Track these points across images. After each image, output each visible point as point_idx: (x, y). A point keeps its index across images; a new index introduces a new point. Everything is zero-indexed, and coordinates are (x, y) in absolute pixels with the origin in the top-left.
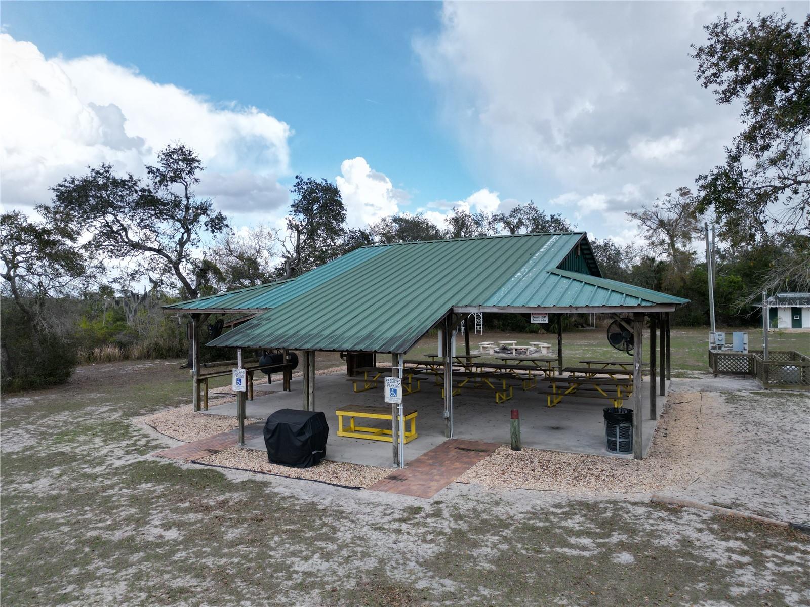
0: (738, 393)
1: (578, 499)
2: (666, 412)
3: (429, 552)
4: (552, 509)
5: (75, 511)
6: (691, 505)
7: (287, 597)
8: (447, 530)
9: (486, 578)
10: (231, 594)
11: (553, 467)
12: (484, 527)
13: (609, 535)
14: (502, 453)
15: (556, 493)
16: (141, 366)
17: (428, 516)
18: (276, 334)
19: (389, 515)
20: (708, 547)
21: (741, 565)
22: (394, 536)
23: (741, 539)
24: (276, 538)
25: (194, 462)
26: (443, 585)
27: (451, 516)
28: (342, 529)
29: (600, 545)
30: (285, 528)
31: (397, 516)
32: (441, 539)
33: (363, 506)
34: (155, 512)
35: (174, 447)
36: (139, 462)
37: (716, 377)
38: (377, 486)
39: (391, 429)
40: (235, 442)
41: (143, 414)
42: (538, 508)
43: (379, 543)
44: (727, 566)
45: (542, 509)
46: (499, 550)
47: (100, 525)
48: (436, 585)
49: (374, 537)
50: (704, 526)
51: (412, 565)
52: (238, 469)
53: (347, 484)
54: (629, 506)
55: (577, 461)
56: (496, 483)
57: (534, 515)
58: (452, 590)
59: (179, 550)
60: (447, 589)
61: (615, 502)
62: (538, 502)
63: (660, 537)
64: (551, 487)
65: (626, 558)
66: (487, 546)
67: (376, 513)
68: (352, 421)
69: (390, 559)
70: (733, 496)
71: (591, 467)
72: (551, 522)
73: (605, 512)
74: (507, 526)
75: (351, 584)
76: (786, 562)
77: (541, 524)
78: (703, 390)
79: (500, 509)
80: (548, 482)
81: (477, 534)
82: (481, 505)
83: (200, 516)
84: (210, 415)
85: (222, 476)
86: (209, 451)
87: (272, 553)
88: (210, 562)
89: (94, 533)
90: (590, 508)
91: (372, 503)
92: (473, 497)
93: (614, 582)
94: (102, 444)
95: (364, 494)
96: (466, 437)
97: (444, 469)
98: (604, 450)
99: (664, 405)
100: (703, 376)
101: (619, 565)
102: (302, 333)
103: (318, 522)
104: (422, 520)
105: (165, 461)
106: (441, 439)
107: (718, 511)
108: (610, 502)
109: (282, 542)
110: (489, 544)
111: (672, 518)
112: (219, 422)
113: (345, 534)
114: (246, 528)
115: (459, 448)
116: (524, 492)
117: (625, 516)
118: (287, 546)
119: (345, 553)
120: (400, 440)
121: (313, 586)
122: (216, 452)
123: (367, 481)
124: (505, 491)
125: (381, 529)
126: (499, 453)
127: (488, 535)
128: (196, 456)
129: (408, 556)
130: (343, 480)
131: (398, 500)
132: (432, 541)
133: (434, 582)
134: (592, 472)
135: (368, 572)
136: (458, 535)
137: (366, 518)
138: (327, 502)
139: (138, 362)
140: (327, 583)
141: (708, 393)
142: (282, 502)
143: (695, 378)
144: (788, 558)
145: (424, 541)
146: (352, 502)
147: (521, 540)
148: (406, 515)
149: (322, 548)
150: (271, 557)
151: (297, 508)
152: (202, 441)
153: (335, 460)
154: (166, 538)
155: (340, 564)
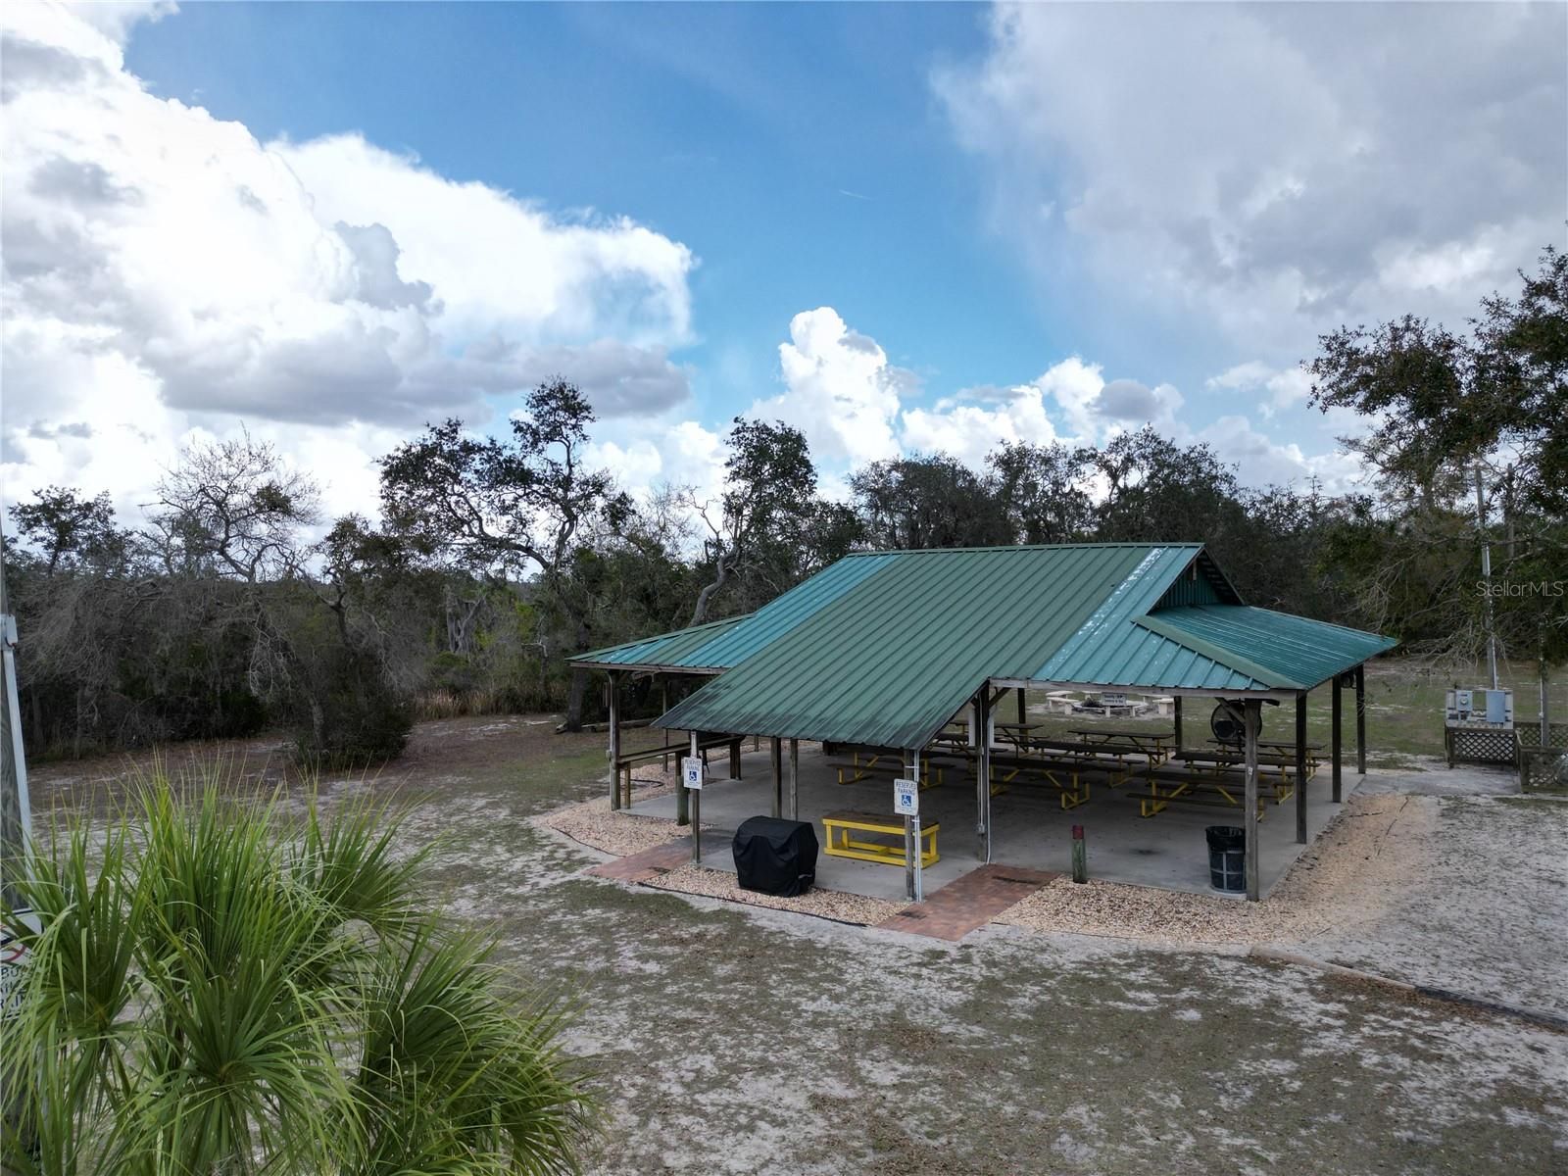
0: (1473, 799)
1: (1151, 948)
2: (1331, 831)
3: (955, 1000)
4: (1116, 960)
5: (525, 939)
6: (1299, 961)
7: (801, 1033)
8: (978, 978)
9: (1022, 1027)
10: (741, 1027)
11: (1128, 907)
12: (1025, 976)
13: (1178, 991)
14: (1059, 886)
15: (1123, 940)
16: (491, 727)
17: (954, 961)
18: (743, 711)
19: (906, 958)
20: (1298, 1009)
21: (1329, 1028)
22: (912, 982)
23: (1346, 1002)
24: (774, 977)
25: (641, 884)
26: (970, 1031)
27: (983, 962)
28: (850, 971)
29: (1162, 1001)
30: (782, 966)
31: (915, 960)
32: (970, 987)
33: (872, 947)
34: (622, 943)
35: (607, 862)
36: (570, 882)
37: (1451, 767)
38: (887, 924)
39: (904, 847)
40: (686, 858)
41: (540, 813)
42: (1096, 957)
43: (896, 988)
44: (1310, 1028)
45: (1100, 959)
46: (1038, 1000)
47: (564, 954)
48: (962, 1031)
49: (889, 981)
50: (1306, 986)
51: (935, 1011)
52: (702, 895)
53: (847, 919)
54: (1216, 959)
55: (1164, 900)
56: (1045, 925)
57: (1089, 965)
58: (980, 1035)
59: (667, 984)
60: (976, 1035)
61: (1199, 955)
62: (1097, 951)
63: (1242, 995)
64: (1119, 934)
65: (1193, 1015)
66: (1025, 996)
67: (889, 955)
68: (845, 833)
69: (909, 1005)
70: (1366, 953)
71: (1181, 910)
72: (1109, 974)
73: (1182, 965)
74: (1052, 976)
75: (868, 1025)
76: (1386, 1026)
77: (1096, 976)
78: (1413, 794)
79: (1046, 956)
80: (1116, 926)
81: (1014, 983)
82: (1022, 952)
83: (677, 949)
84: (636, 817)
85: (684, 904)
86: (657, 870)
87: (774, 992)
88: (707, 996)
89: (564, 963)
90: (1162, 960)
91: (884, 944)
92: (1012, 942)
93: (1168, 1037)
94: (508, 855)
95: (871, 933)
96: (1009, 862)
97: (976, 905)
98: (1207, 887)
99: (1332, 818)
100: (1430, 767)
101: (1181, 1021)
102: (780, 710)
103: (820, 962)
104: (947, 965)
105: (602, 882)
106: (974, 864)
107: (1331, 968)
108: (1191, 954)
109: (782, 982)
110: (1027, 994)
111: (1268, 975)
112: (654, 828)
113: (854, 975)
114: (736, 965)
115: (999, 878)
116: (1081, 937)
117: (1207, 970)
118: (789, 985)
119: (856, 995)
120: (915, 864)
121: (827, 1024)
122: (665, 871)
123: (874, 916)
124: (1056, 936)
125: (896, 973)
126: (1054, 887)
127: (1028, 985)
128: (643, 876)
129: (931, 1002)
130: (841, 915)
131: (917, 942)
132: (958, 989)
133: (960, 1028)
134: (1180, 916)
135: (885, 1015)
136: (991, 984)
137: (878, 961)
138: (826, 940)
139: (484, 719)
140: (841, 1023)
141: (1421, 797)
142: (771, 938)
143: (1415, 769)
144: (1393, 1023)
145: (950, 988)
146: (857, 942)
147: (1067, 991)
148: (926, 959)
149: (830, 990)
150: (772, 995)
151: (792, 945)
152: (640, 855)
153: (828, 887)
154: (648, 972)
155: (853, 1006)
